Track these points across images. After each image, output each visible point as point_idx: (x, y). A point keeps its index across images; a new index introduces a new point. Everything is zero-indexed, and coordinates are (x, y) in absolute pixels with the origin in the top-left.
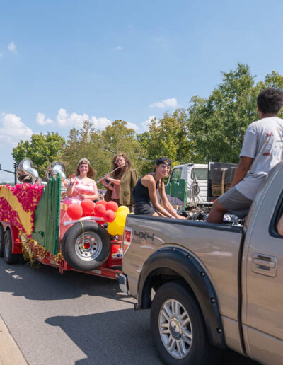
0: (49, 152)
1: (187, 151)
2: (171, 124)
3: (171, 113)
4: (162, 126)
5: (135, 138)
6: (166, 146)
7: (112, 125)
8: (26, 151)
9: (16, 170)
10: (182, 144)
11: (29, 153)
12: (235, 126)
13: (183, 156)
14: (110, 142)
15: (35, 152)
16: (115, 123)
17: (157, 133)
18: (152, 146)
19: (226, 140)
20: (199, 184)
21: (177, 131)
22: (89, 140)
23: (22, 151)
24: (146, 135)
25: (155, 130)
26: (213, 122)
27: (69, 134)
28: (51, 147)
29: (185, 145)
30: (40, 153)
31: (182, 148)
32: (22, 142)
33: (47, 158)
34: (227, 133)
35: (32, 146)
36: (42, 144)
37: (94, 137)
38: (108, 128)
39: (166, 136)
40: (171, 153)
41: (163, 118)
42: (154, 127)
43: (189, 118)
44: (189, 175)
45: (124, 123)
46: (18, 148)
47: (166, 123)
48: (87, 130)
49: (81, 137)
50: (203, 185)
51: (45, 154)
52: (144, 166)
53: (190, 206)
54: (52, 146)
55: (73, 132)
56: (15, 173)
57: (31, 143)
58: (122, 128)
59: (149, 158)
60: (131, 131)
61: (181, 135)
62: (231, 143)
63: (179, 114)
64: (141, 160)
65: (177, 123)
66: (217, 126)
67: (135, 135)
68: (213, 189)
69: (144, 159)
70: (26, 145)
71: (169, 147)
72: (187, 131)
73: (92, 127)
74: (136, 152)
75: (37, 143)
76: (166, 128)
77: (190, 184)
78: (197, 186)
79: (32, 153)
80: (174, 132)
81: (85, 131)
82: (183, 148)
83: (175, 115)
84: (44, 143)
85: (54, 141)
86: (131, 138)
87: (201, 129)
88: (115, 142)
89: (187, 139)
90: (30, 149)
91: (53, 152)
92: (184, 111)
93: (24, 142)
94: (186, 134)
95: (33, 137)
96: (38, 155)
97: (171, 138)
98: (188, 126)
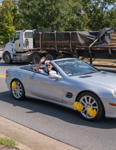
1: (18, 20)
6: (7, 17)
12: (44, 6)
13: (17, 23)
19: (40, 14)
20: (29, 40)
26: (33, 4)
29: (17, 16)
34: (40, 10)
40: (10, 22)
50: (31, 40)
53: (25, 51)
61: (14, 11)
62: (42, 16)
65: (11, 3)
66: (35, 6)
68: (36, 42)
72: (18, 8)
76: (5, 6)
77: (24, 40)
78: (28, 41)
80: (10, 9)
82: (16, 18)
87: (26, 8)
89: (18, 13)
94: (17, 10)
97: (9, 13)
98: (18, 5)
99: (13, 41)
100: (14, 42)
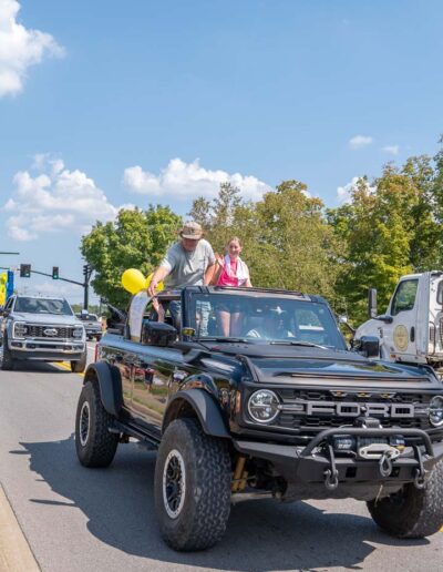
0: (150, 245)
1: (432, 244)
2: (399, 188)
3: (399, 166)
4: (379, 192)
5: (324, 217)
6: (387, 234)
7: (276, 191)
8: (106, 241)
9: (87, 280)
10: (422, 229)
11: (113, 245)
13: (424, 255)
14: (271, 225)
15: (124, 244)
16: (284, 187)
17: (369, 207)
18: (358, 233)
21: (412, 204)
22: (229, 221)
23: (99, 243)
24: (345, 210)
25: (366, 202)
27: (190, 208)
28: (155, 235)
29: (428, 232)
30: (133, 246)
31: (420, 237)
32: (99, 224)
33: (147, 256)
35: (118, 233)
36: (137, 229)
37: (240, 215)
38: (268, 198)
39: (388, 213)
41: (381, 176)
42: (363, 195)
43: (436, 174)
44: (433, 296)
45: (302, 186)
46: (93, 236)
47: (388, 187)
48: (226, 201)
49: (215, 215)
51: (143, 249)
52: (342, 275)
53: (435, 359)
54: (158, 233)
55: (199, 205)
56: (86, 286)
57: (116, 227)
58: (296, 198)
59: (351, 259)
60: (316, 203)
61: (419, 212)
63: (416, 168)
64: (335, 262)
65: (410, 185)
67: (323, 211)
69: (340, 261)
70: (108, 231)
71: (393, 235)
72: (432, 202)
73: (237, 195)
74: (325, 245)
75: (129, 227)
76: (387, 196)
77: (435, 313)
79: (120, 247)
80: (404, 206)
81: (222, 203)
82: (424, 238)
83: (407, 169)
84: (142, 227)
85: (162, 222)
86: (315, 217)
88: (282, 224)
89: (432, 219)
90: (115, 238)
91: (159, 246)
92: (426, 160)
93: (104, 225)
94: (430, 209)
95: (121, 214)
96: (129, 249)
97: (397, 218)
98: (434, 192)
99: (388, 314)
100: (389, 321)
